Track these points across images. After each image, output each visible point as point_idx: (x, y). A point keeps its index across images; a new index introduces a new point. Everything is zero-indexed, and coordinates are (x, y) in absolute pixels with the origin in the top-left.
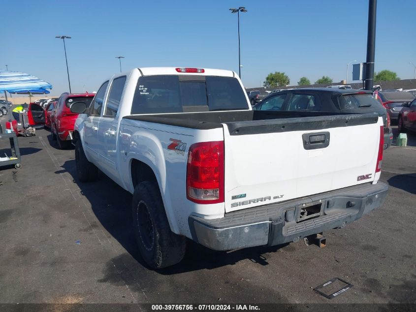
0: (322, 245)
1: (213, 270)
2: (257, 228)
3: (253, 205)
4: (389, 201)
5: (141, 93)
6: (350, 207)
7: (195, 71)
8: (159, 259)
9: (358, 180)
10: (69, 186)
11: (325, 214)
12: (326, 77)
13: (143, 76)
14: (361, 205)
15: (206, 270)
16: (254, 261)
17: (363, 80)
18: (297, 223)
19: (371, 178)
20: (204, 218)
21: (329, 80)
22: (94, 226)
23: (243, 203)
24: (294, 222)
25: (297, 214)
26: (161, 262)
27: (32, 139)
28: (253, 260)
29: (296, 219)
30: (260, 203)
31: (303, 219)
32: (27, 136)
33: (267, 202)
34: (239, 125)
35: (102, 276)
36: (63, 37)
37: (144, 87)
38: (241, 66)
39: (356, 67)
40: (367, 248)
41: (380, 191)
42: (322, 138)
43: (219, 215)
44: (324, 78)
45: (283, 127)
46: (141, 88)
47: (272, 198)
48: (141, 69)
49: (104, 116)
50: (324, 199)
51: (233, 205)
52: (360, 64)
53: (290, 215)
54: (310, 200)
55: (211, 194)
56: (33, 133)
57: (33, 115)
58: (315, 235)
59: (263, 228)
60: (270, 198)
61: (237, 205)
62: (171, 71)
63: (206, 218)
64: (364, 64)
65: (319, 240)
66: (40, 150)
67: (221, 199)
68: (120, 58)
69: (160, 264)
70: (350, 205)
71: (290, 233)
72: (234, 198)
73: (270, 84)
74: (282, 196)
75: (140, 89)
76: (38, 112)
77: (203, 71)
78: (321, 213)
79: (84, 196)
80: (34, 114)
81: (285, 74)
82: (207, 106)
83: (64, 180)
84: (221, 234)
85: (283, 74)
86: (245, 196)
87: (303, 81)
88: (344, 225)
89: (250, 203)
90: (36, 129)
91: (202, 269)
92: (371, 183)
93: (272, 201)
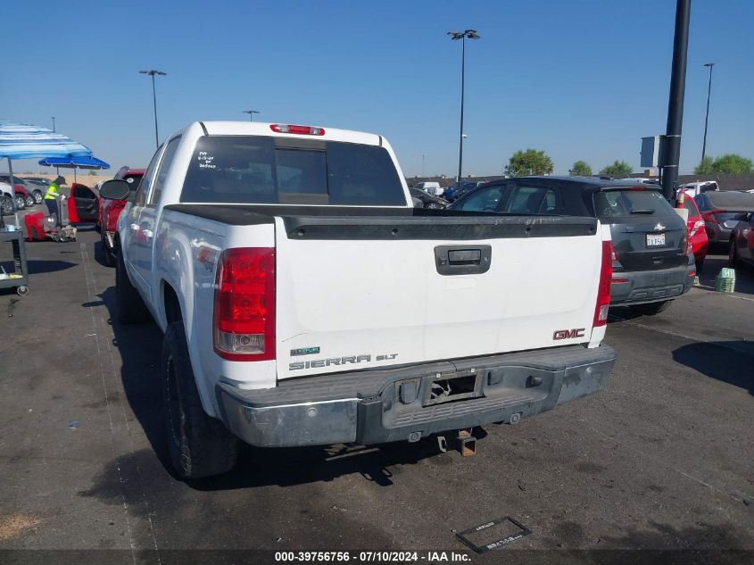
0: (467, 452)
1: (289, 489)
2: (333, 411)
3: (333, 368)
4: (661, 387)
5: (201, 166)
6: (534, 385)
7: (307, 131)
8: (185, 461)
9: (555, 338)
10: (98, 330)
11: (484, 396)
12: (620, 163)
13: (207, 135)
14: (552, 383)
15: (276, 487)
16: (369, 477)
17: (660, 167)
18: (423, 407)
19: (582, 335)
20: (237, 387)
21: (626, 168)
22: (113, 399)
23: (314, 364)
24: (418, 404)
25: (425, 390)
26: (189, 466)
27: (65, 247)
28: (367, 475)
29: (423, 401)
30: (348, 366)
31: (436, 401)
32: (60, 241)
33: (363, 365)
34: (306, 220)
35: (89, 485)
36: (153, 73)
37: (207, 156)
38: (463, 135)
39: (648, 142)
40: (585, 468)
41: (595, 361)
42: (475, 256)
43: (266, 382)
44: (616, 164)
45: (395, 231)
46: (202, 156)
47: (373, 358)
48: (205, 123)
49: (149, 206)
50: (480, 367)
51: (293, 367)
52: (654, 138)
53: (409, 392)
54: (451, 368)
55: (254, 344)
56: (72, 236)
57: (77, 205)
58: (455, 432)
59: (345, 410)
60: (368, 358)
61: (302, 367)
62: (262, 129)
63: (242, 387)
64: (663, 138)
65: (461, 441)
66: (73, 265)
67: (269, 353)
68: (250, 112)
69: (188, 469)
70: (532, 383)
71: (400, 424)
72: (294, 353)
73: (516, 170)
74: (394, 356)
75: (199, 159)
76: (86, 200)
77: (322, 132)
78: (476, 393)
79: (116, 348)
80: (78, 203)
81: (544, 155)
82: (327, 195)
83: (94, 318)
84: (261, 416)
85: (541, 153)
86: (317, 351)
87: (579, 168)
88: (516, 418)
89: (328, 364)
90: (78, 231)
91: (271, 484)
92: (586, 345)
93: (374, 364)
